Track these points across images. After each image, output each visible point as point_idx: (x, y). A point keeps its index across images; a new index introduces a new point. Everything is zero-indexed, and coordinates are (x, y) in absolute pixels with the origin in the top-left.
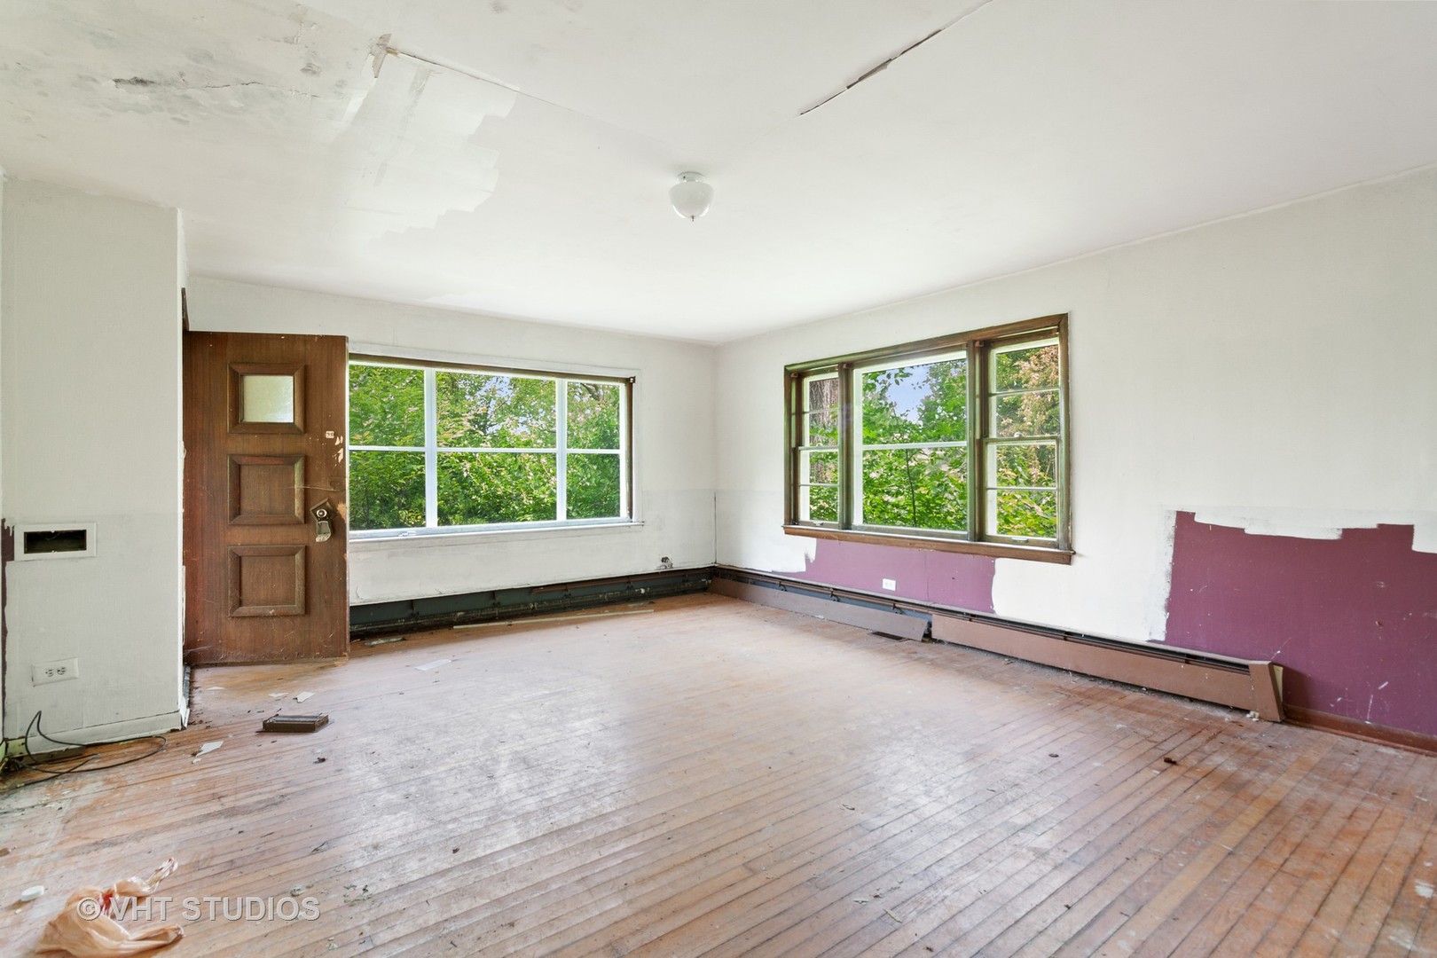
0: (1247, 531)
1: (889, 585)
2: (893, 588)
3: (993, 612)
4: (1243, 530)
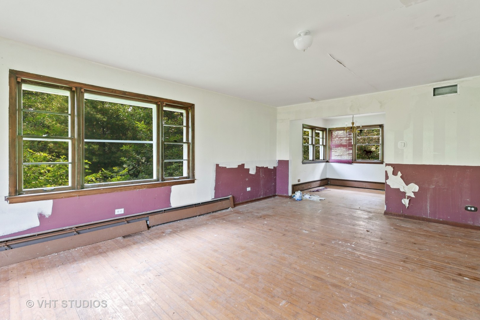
0: (227, 168)
1: (119, 211)
2: (123, 212)
3: (171, 206)
4: (226, 167)
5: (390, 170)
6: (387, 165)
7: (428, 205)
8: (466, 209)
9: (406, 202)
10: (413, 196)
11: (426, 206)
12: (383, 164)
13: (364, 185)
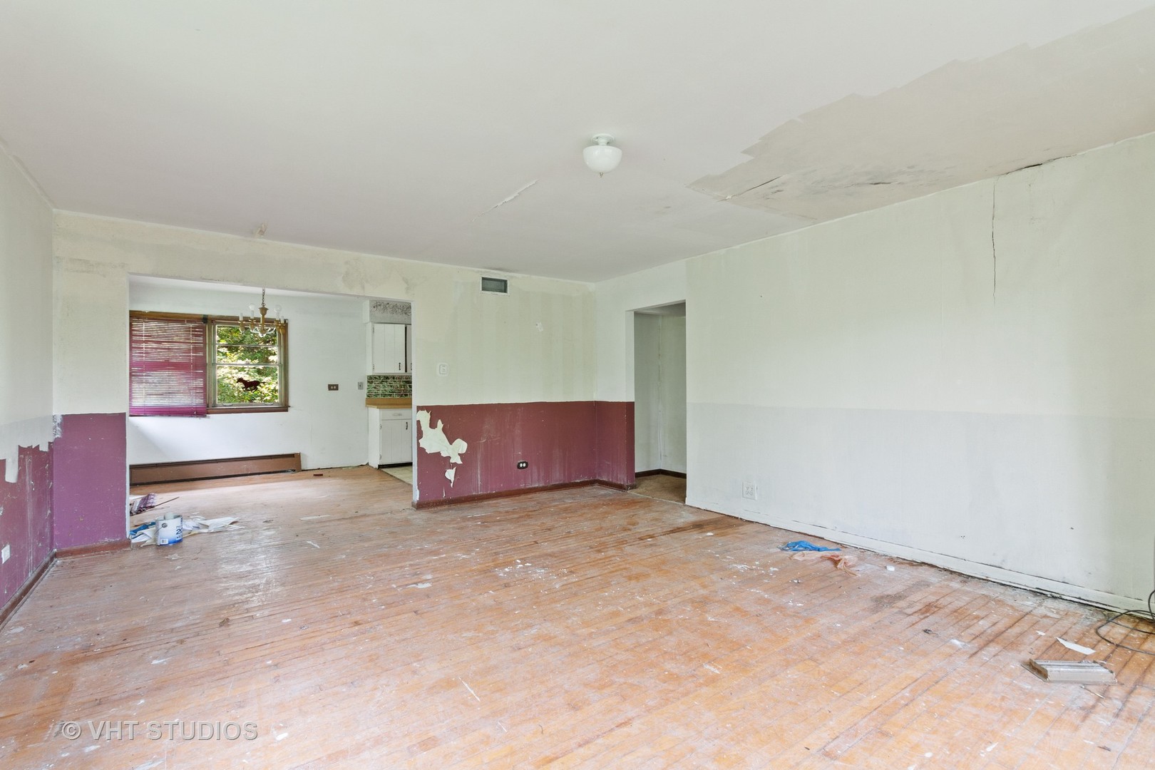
5: (425, 417)
6: (420, 408)
7: (479, 472)
8: (519, 467)
9: (450, 474)
10: (459, 462)
11: (477, 473)
12: (287, 411)
13: (244, 467)
